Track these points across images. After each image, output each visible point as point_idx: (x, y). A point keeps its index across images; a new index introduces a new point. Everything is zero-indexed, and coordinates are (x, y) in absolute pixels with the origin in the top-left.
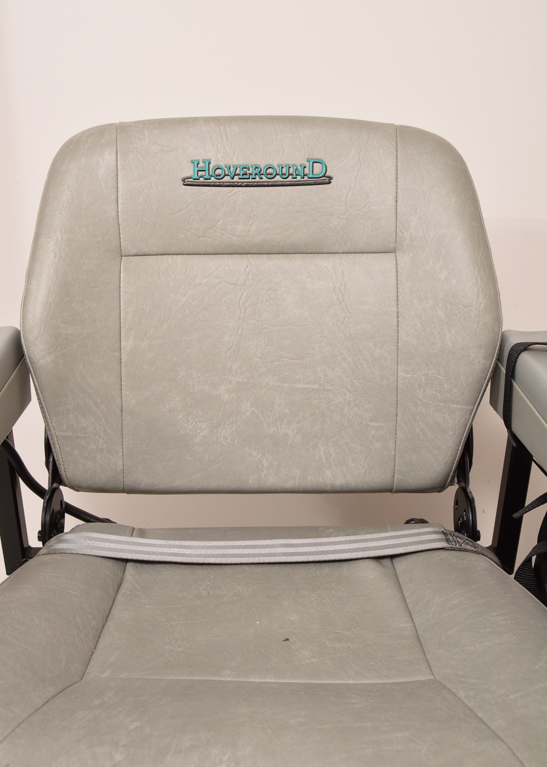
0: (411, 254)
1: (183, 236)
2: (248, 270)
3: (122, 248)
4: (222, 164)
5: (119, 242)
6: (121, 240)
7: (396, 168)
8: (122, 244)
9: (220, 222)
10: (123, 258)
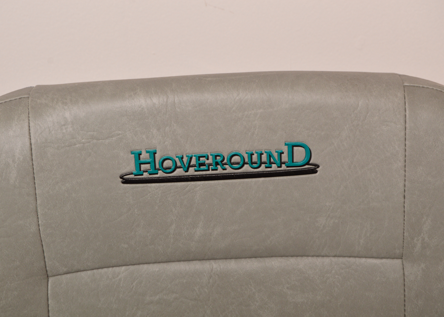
0: (423, 266)
1: (126, 246)
2: (211, 281)
3: (47, 268)
4: (172, 155)
5: (43, 263)
6: (46, 259)
7: (404, 153)
8: (47, 264)
9: (173, 227)
10: (51, 280)
